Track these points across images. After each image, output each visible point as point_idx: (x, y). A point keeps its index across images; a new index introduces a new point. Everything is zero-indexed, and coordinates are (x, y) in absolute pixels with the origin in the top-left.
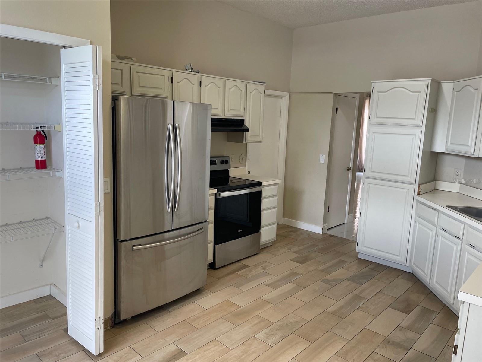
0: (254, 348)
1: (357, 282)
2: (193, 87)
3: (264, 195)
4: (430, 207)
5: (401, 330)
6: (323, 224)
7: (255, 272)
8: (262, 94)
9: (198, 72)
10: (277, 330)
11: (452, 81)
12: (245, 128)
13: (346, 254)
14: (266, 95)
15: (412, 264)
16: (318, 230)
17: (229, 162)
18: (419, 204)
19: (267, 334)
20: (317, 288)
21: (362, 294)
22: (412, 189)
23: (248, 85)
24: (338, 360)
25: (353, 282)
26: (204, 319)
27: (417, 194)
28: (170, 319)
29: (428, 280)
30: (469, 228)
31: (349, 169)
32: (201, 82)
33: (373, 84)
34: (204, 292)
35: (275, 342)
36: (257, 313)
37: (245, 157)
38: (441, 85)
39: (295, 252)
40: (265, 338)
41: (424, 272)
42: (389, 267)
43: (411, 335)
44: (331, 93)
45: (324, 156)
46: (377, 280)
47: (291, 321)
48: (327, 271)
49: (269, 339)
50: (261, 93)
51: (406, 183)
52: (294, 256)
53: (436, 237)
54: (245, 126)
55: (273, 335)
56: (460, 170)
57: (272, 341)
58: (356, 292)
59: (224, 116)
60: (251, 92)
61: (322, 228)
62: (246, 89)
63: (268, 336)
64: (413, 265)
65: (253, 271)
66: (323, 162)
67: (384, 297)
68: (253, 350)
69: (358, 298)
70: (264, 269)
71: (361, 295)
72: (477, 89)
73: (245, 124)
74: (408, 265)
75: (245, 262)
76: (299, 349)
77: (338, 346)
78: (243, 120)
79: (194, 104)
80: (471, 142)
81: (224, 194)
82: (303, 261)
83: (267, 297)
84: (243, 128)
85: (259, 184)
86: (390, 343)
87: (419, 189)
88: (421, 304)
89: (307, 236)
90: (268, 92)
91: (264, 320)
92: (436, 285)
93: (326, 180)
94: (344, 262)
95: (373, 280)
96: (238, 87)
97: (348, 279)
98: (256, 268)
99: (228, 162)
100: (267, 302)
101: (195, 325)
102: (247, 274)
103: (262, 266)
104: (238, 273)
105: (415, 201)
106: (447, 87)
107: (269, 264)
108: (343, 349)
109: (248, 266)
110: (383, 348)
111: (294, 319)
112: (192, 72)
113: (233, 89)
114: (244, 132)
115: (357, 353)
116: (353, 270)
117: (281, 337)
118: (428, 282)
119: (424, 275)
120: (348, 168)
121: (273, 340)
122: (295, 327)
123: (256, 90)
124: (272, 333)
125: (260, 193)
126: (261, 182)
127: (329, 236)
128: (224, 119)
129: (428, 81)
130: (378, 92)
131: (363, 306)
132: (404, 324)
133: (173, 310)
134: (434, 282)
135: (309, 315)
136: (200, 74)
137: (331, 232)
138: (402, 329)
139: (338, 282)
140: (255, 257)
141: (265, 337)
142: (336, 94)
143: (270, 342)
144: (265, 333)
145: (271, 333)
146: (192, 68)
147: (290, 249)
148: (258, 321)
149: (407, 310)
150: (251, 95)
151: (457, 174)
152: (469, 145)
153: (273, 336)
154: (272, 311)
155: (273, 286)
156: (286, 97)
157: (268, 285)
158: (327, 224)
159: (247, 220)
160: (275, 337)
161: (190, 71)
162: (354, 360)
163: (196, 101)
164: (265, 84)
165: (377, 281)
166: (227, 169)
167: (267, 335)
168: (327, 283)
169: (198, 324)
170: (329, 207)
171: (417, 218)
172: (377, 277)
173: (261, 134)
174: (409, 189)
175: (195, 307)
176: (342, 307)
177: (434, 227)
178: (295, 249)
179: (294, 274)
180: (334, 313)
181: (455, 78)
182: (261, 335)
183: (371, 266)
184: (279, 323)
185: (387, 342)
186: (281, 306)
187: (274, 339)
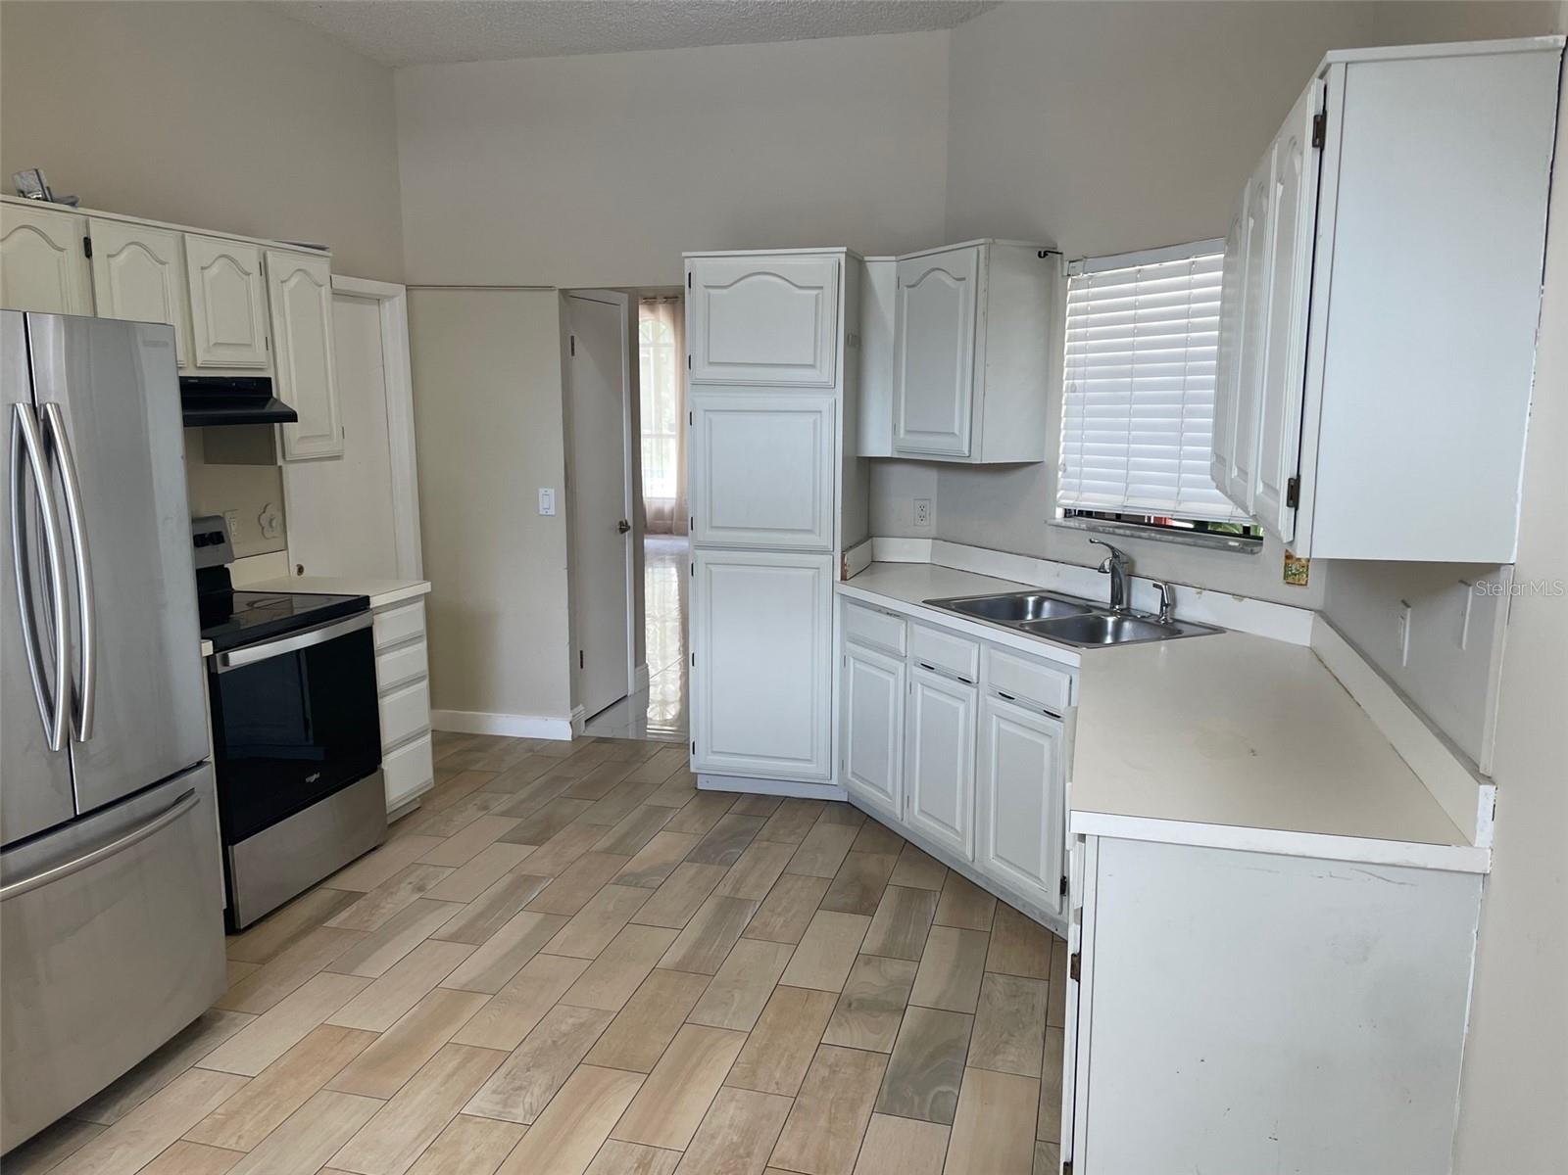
0: (473, 1149)
1: (718, 859)
2: (58, 261)
3: (379, 640)
4: (880, 609)
5: (867, 963)
6: (572, 709)
7: (389, 906)
8: (323, 288)
9: (71, 200)
10: (528, 1070)
11: (893, 258)
12: (276, 409)
13: (661, 785)
14: (338, 295)
15: (849, 776)
16: (558, 729)
17: (225, 538)
18: (849, 605)
19: (500, 1093)
20: (611, 907)
21: (741, 889)
22: (828, 566)
23: (269, 254)
24: (737, 1097)
25: (706, 863)
26: (255, 1112)
27: (839, 579)
28: (117, 1153)
29: (898, 811)
30: (992, 651)
31: (623, 528)
32: (87, 242)
33: (686, 260)
34: (219, 1024)
35: (534, 1109)
36: (445, 1035)
37: (280, 514)
38: (865, 267)
39: (503, 814)
40: (499, 1108)
41: (883, 791)
42: (786, 797)
43: (895, 969)
44: (549, 288)
45: (551, 491)
46: (768, 840)
47: (564, 1028)
48: (623, 849)
49: (512, 1106)
50: (321, 286)
51: (811, 552)
52: (509, 824)
53: (909, 689)
54: (277, 401)
55: (520, 1088)
56: (928, 502)
57: (524, 1109)
58: (724, 890)
59: (191, 366)
60: (282, 282)
61: (571, 723)
62: (264, 268)
63: (507, 1098)
64: (853, 779)
65: (382, 905)
66: (552, 512)
67: (800, 883)
68: (472, 1156)
69: (731, 906)
70: (420, 889)
71: (740, 895)
72: (964, 279)
73: (274, 395)
74: (834, 781)
75: (347, 881)
76: (616, 1104)
77: (726, 1056)
78: (266, 383)
79: (70, 322)
80: (960, 423)
81: (239, 657)
82: (538, 834)
83: (463, 975)
84: (269, 409)
85: (361, 604)
86: (852, 1008)
87: (843, 565)
88: (896, 880)
89: (530, 754)
90: (342, 282)
91: (475, 1051)
92: (922, 818)
93: (568, 568)
94: (662, 810)
95: (756, 845)
96: (232, 260)
97: (691, 858)
98: (392, 893)
99: (222, 537)
100: (466, 992)
101: (232, 1143)
102: (366, 918)
103: (408, 881)
104: (332, 923)
105: (837, 599)
106: (882, 272)
107: (431, 869)
108: (739, 1063)
109: (359, 895)
110: (840, 1025)
111: (571, 1021)
112: (46, 200)
113: (215, 270)
114: (277, 425)
115: (779, 1063)
116: (695, 830)
117: (549, 1088)
118: (899, 816)
119: (884, 799)
120: (621, 523)
121: (527, 1106)
122: (582, 1044)
123: (301, 273)
124: (518, 1083)
125: (367, 634)
126: (368, 598)
127: (593, 742)
128: (196, 381)
129: (838, 255)
130: (707, 287)
131: (754, 923)
132: (869, 946)
133: (121, 1115)
134: (916, 813)
135: (612, 995)
136: (81, 210)
137: (596, 730)
138: (869, 959)
139: (668, 871)
140: (376, 858)
141: (497, 1103)
142: (564, 293)
143: (519, 1113)
144: (494, 1092)
145: (511, 1087)
146: (45, 186)
147: (485, 808)
148: (458, 1061)
149: (865, 905)
150: (286, 290)
151: (923, 513)
152: (956, 431)
153: (524, 1092)
154: (492, 1017)
155: (470, 935)
156: (397, 299)
157: (454, 938)
158: (581, 707)
159: (307, 739)
160: (529, 1094)
161: (38, 199)
162: (777, 1083)
163: (78, 308)
164: (330, 254)
165: (765, 844)
166: (221, 564)
167: (501, 1096)
168: (636, 885)
169: (240, 1137)
170: (581, 652)
171: (849, 645)
172: (765, 832)
173: (336, 432)
174: (818, 568)
175: (204, 1083)
176: (699, 944)
177: (898, 662)
178: (504, 802)
179: (527, 881)
180: (682, 968)
181: (899, 248)
182: (482, 1102)
183: (738, 807)
184: (525, 1048)
185: (846, 1005)
186: (514, 990)
187: (528, 1100)
